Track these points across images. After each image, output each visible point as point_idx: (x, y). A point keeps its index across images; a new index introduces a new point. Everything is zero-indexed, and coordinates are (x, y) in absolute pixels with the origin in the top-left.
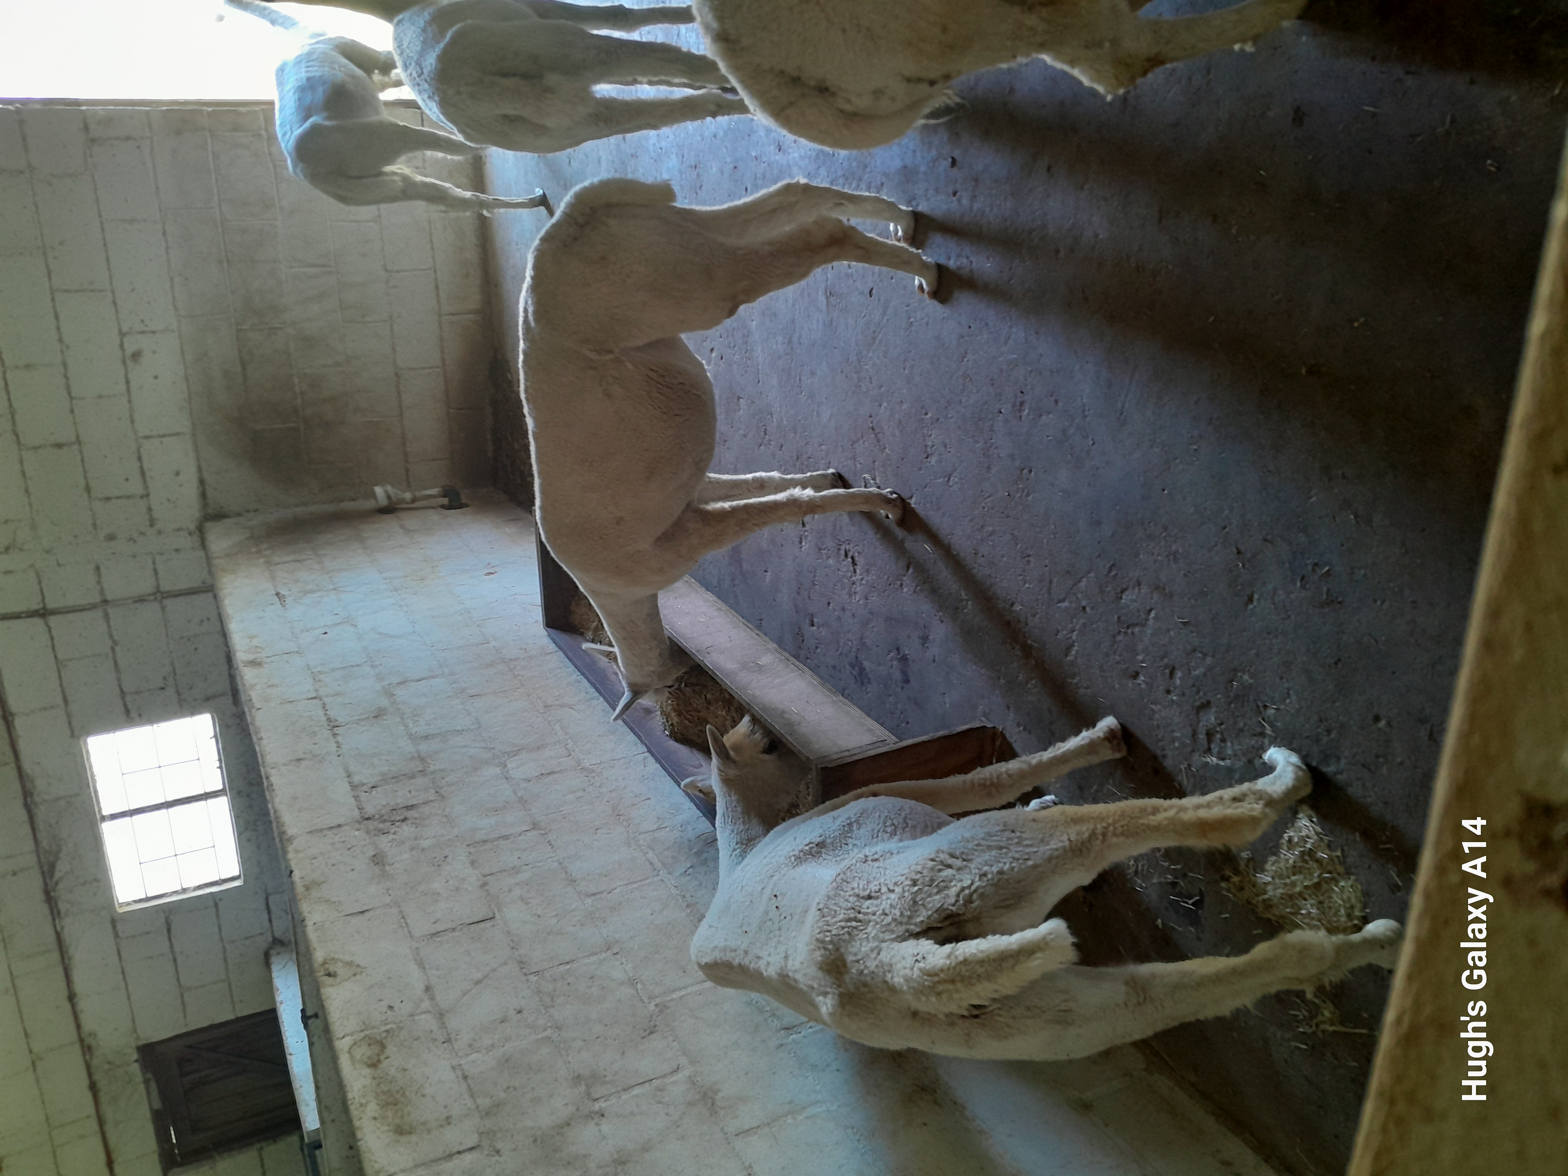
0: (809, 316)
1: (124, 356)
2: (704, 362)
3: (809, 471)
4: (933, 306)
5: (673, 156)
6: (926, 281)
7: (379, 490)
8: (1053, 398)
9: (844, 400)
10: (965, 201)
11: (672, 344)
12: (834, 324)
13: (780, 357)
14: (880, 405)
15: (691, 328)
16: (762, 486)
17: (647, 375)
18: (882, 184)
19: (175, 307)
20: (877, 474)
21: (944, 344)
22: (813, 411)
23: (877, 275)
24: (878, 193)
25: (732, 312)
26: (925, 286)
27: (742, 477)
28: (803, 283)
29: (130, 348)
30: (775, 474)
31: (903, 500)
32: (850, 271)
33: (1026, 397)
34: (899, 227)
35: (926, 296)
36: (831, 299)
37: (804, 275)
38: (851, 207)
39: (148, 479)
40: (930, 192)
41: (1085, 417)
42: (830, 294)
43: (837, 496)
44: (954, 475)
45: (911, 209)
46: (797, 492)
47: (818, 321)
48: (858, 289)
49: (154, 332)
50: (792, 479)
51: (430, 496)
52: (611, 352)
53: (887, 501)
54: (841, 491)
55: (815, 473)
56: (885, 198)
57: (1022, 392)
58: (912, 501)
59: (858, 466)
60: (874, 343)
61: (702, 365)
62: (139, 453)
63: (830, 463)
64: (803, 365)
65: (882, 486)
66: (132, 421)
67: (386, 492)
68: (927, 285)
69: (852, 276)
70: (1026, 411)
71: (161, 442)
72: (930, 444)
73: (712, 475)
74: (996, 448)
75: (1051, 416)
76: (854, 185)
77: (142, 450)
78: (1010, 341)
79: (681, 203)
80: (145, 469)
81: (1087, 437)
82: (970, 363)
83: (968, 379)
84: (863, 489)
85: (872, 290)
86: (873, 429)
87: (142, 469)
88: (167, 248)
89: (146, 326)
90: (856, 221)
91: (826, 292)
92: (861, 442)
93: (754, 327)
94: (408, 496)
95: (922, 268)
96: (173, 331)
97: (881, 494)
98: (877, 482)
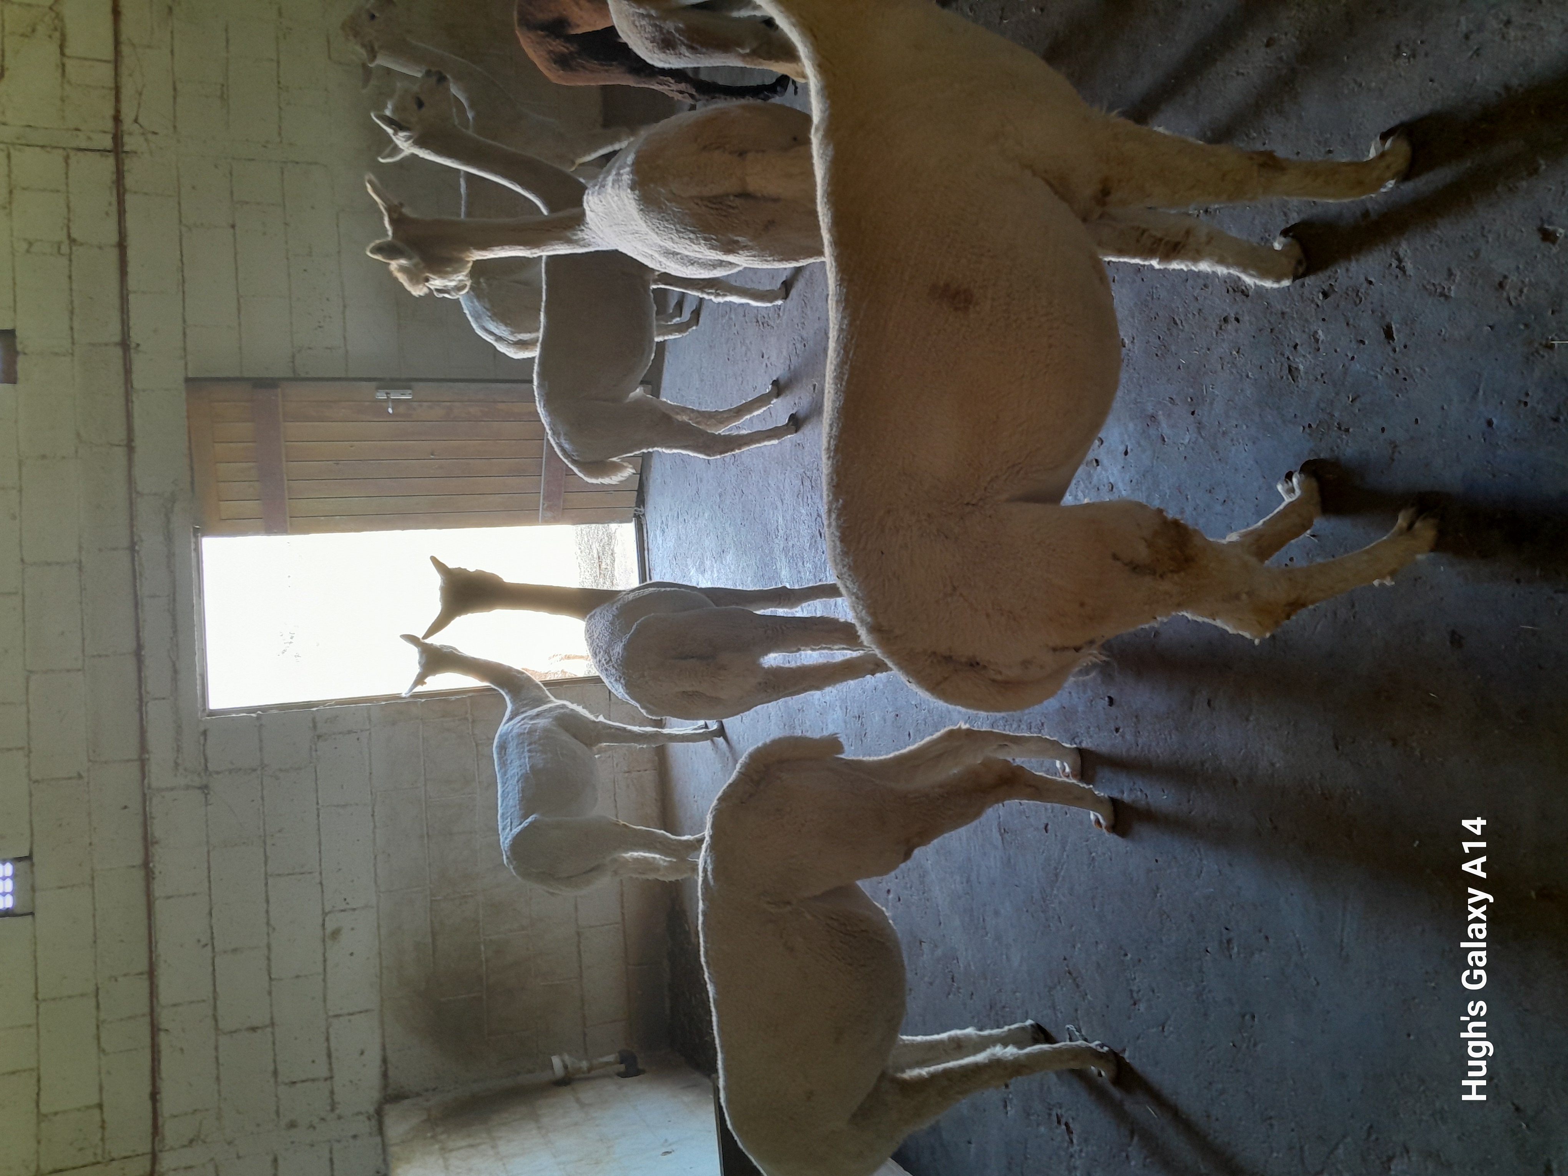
0: (985, 854)
1: (324, 935)
2: (884, 909)
3: (1006, 1024)
4: (1113, 839)
5: (838, 709)
6: (1102, 815)
7: (556, 1061)
8: (1262, 934)
9: (1034, 942)
10: (1128, 737)
11: (848, 892)
12: (1012, 861)
13: (960, 897)
14: (1074, 947)
15: (868, 875)
16: (959, 1047)
17: (827, 924)
18: (1043, 724)
19: (376, 882)
20: (1081, 1024)
21: (1132, 879)
22: (1002, 954)
23: (1050, 811)
24: (1040, 732)
25: (907, 855)
26: (1101, 821)
27: (936, 1037)
28: (975, 823)
29: (330, 927)
30: (970, 1031)
31: (1116, 1054)
32: (1021, 807)
33: (1232, 934)
34: (1066, 764)
35: (1104, 830)
36: (1006, 835)
37: (978, 814)
38: (1015, 747)
39: (333, 1060)
40: (1092, 729)
41: (1302, 954)
42: (1004, 831)
43: (1042, 1053)
44: (1169, 1022)
45: (1075, 746)
46: (998, 1051)
47: (995, 857)
48: (1032, 826)
49: (354, 910)
50: (990, 1036)
51: (607, 1064)
52: (789, 903)
53: (1096, 1055)
54: (1046, 1047)
55: (1013, 1027)
56: (1048, 737)
57: (1227, 929)
58: (1126, 1055)
59: (1059, 1015)
60: (1057, 880)
61: (883, 912)
62: (328, 1032)
63: (1027, 1013)
64: (985, 905)
65: (1089, 1038)
66: (325, 1000)
67: (563, 1061)
68: (1104, 820)
69: (1024, 812)
70: (1236, 949)
71: (350, 1021)
72: (1135, 988)
73: (904, 1037)
74: (1210, 991)
75: (1264, 953)
76: (1015, 726)
77: (331, 1030)
78: (1203, 874)
79: (849, 754)
80: (333, 1050)
81: (1309, 977)
82: (1164, 898)
83: (1165, 916)
84: (1068, 1043)
85: (1047, 825)
86: (1070, 973)
87: (329, 1049)
88: (375, 827)
89: (348, 903)
90: (1020, 760)
91: (1000, 829)
92: (1059, 988)
93: (930, 867)
94: (584, 1064)
95: (1096, 803)
96: (372, 907)
97: (1090, 1047)
98: (1083, 1033)
